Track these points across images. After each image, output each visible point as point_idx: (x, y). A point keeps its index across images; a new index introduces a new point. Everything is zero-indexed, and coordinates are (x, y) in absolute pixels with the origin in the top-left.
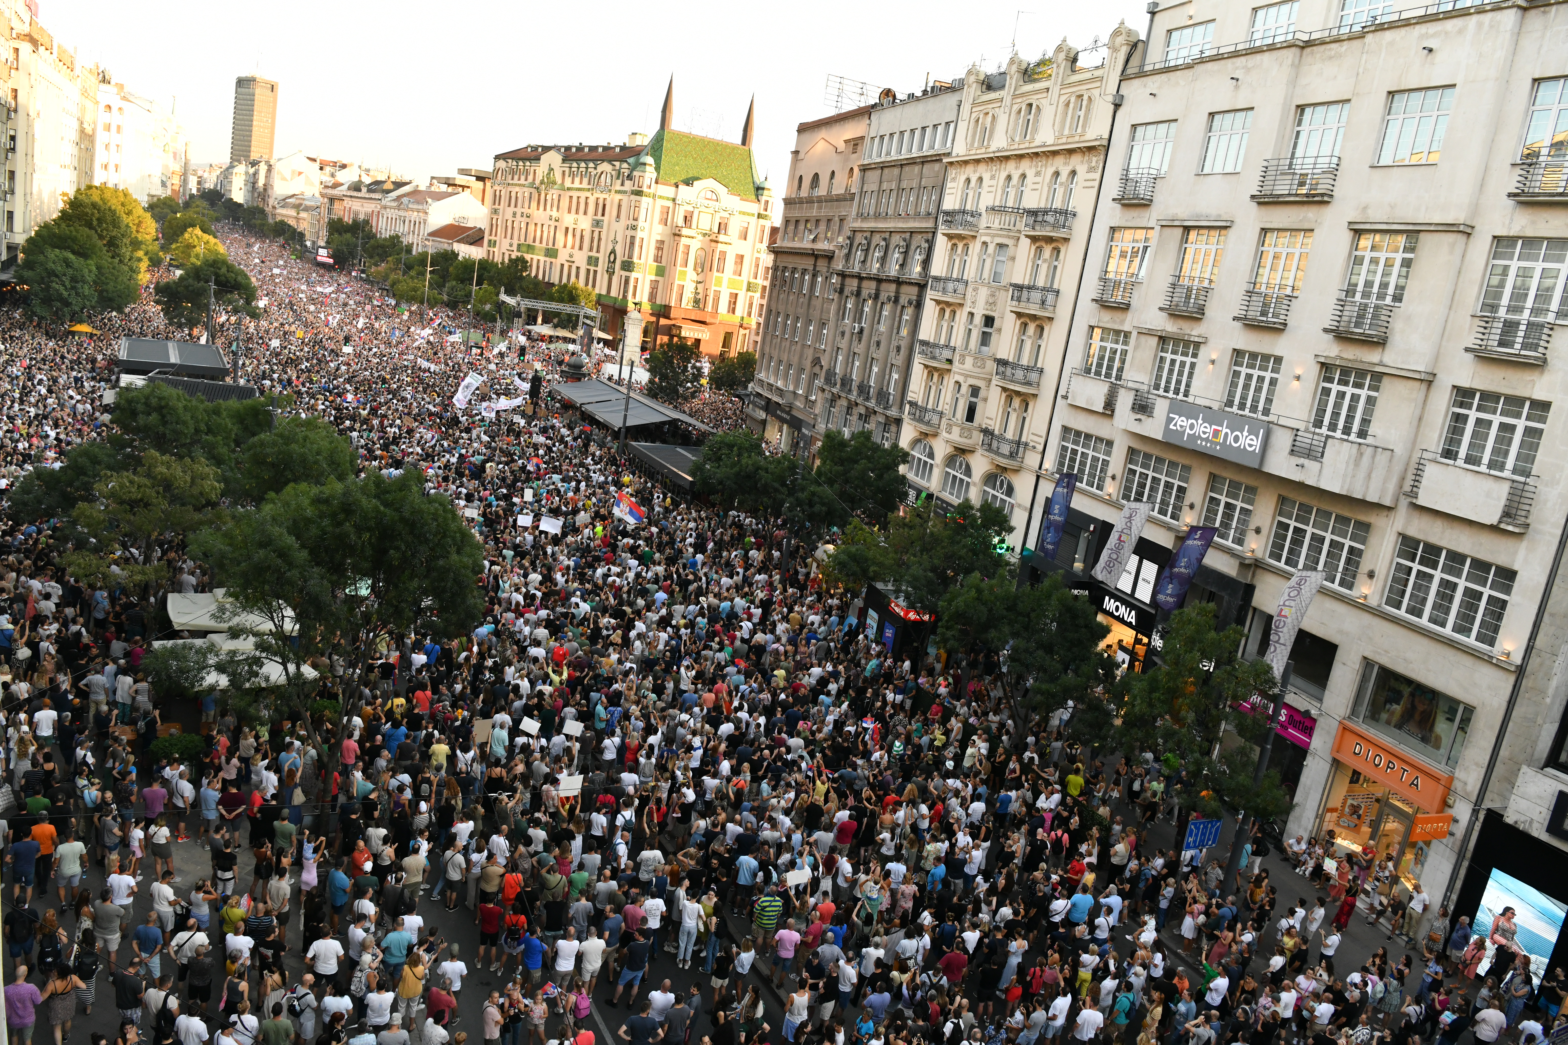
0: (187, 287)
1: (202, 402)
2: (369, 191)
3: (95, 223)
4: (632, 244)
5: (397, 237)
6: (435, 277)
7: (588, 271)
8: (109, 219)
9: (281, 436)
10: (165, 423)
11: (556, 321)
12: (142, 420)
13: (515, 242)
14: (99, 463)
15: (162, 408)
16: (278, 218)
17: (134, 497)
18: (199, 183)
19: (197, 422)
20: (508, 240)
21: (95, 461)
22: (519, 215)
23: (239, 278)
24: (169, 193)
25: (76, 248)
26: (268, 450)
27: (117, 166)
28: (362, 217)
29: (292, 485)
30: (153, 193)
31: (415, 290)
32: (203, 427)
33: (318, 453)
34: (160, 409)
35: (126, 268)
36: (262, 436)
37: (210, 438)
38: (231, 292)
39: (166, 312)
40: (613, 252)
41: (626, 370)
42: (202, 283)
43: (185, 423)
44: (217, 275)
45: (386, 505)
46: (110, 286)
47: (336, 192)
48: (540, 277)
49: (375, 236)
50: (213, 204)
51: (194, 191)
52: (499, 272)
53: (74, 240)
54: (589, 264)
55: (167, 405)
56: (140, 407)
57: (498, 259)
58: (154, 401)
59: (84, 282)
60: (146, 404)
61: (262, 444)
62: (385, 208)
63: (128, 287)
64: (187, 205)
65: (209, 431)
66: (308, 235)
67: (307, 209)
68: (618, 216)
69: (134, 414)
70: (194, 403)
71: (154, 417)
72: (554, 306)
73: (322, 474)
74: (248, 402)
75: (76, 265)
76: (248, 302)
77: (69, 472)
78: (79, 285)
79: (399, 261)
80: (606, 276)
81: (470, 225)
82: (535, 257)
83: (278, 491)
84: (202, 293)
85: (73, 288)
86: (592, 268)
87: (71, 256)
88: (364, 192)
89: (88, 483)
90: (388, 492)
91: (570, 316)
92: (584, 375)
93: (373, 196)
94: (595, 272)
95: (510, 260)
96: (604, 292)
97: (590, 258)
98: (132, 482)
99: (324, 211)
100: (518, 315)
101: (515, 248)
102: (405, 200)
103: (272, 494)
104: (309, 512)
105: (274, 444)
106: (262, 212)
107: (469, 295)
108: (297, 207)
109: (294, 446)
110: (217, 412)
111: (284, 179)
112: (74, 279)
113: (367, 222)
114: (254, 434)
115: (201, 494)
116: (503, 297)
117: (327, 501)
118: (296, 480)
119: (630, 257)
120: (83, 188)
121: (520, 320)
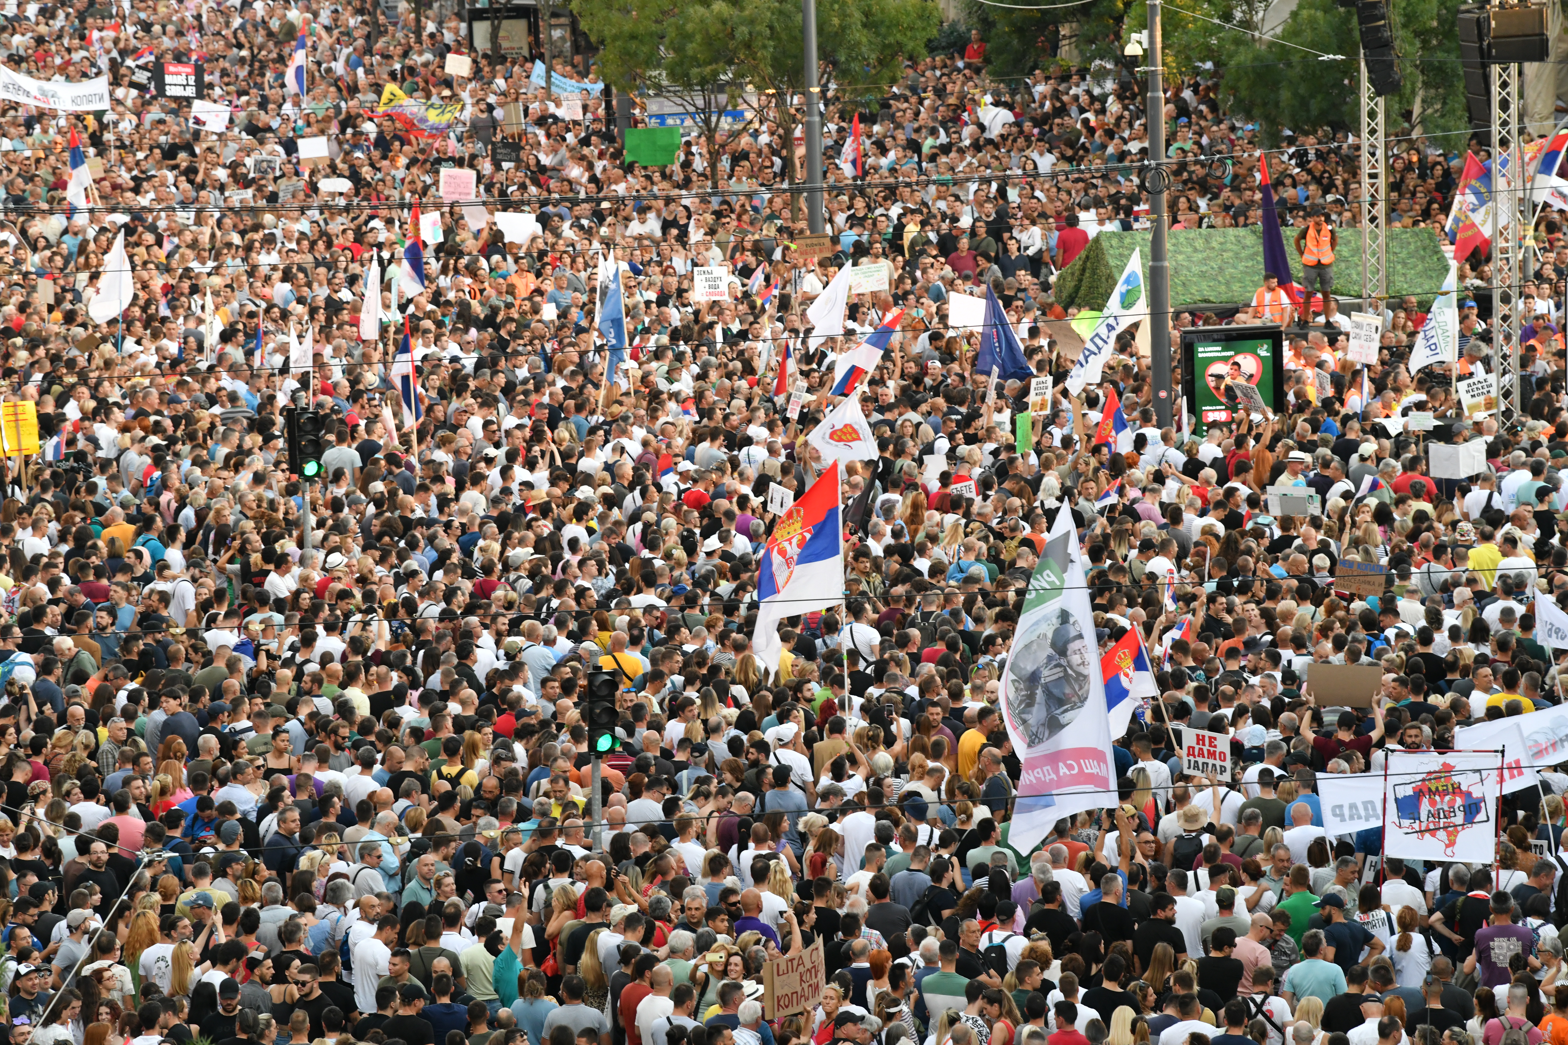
121: (1530, 68)
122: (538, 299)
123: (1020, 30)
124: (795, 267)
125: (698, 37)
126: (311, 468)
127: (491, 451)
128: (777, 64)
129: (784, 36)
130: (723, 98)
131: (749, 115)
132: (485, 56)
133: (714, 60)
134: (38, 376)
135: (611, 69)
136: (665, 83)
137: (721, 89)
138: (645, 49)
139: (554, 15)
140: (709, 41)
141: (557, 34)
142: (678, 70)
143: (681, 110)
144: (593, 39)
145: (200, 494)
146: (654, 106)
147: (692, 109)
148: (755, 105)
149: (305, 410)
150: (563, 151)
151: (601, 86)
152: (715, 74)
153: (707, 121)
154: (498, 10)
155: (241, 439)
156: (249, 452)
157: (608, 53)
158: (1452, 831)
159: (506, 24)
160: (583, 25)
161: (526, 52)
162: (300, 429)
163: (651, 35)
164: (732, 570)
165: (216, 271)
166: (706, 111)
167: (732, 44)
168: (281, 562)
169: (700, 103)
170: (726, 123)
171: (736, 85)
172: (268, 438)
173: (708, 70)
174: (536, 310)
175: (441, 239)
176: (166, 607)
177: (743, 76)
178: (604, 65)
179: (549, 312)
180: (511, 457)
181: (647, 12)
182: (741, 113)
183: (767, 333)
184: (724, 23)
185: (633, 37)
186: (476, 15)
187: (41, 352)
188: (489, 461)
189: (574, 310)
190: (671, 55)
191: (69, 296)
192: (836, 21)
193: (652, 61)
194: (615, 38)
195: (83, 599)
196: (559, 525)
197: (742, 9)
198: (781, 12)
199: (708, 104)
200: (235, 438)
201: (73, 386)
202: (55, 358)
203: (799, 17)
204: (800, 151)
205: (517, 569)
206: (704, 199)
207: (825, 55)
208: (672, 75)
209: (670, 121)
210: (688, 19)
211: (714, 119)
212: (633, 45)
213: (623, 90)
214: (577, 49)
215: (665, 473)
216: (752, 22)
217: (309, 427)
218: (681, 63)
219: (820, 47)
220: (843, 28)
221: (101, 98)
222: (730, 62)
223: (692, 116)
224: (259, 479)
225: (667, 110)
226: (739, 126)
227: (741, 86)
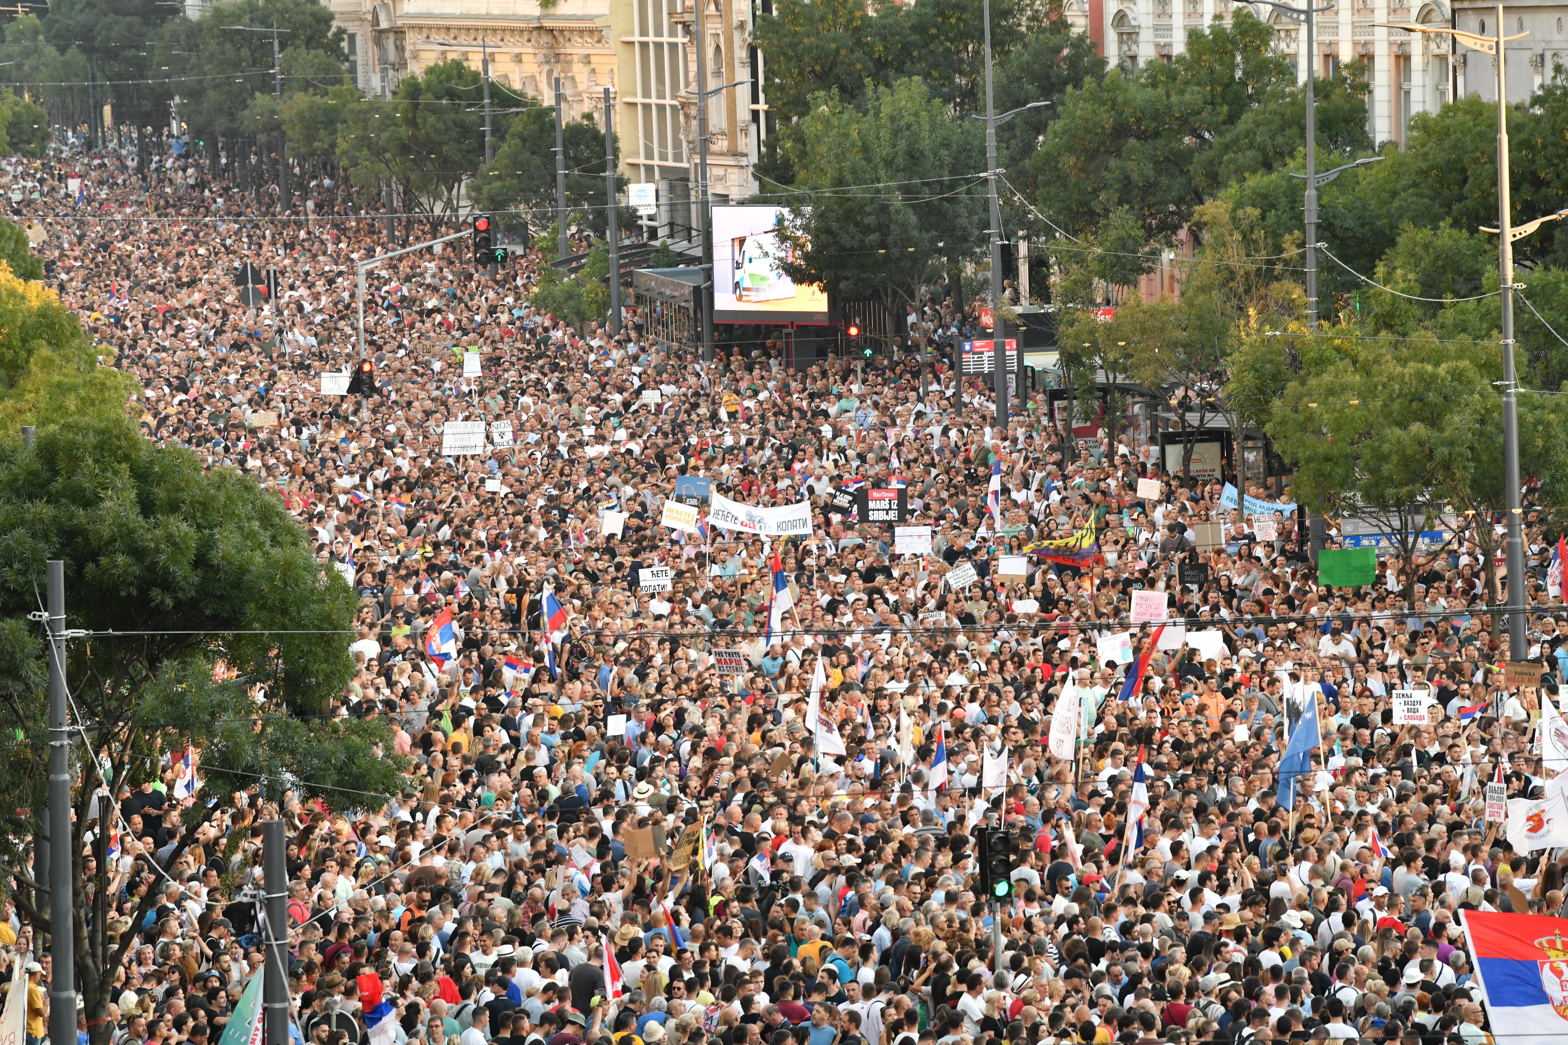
5: (1250, 34)
16: (424, 58)
23: (227, 544)
31: (1422, 405)
38: (184, 648)
44: (80, 549)
49: (1087, 55)
66: (628, 133)
76: (304, 696)
79: (1282, 208)
106: (314, 29)
122: (1230, 719)
124: (1497, 689)
125: (1395, 458)
126: (1001, 889)
127: (1183, 874)
128: (1475, 485)
129: (1485, 458)
130: (1420, 519)
131: (1447, 536)
132: (1176, 477)
133: (1413, 482)
134: (739, 796)
135: (1306, 490)
136: (1360, 504)
137: (1417, 510)
138: (1340, 471)
139: (1247, 438)
140: (1406, 462)
141: (1251, 456)
142: (1373, 492)
143: (1376, 530)
144: (1287, 461)
145: (892, 915)
146: (1349, 527)
147: (1388, 530)
148: (1454, 526)
149: (995, 830)
150: (1254, 572)
151: (1294, 506)
152: (1412, 496)
153: (1403, 542)
154: (1191, 434)
155: (934, 858)
156: (941, 872)
157: (1303, 476)
159: (1199, 448)
160: (1277, 448)
161: (1218, 474)
162: (991, 849)
163: (1346, 457)
164: (1433, 1000)
165: (911, 691)
166: (1403, 531)
167: (1429, 466)
168: (973, 983)
169: (1396, 523)
170: (1423, 544)
171: (1435, 506)
172: (958, 859)
173: (1404, 490)
174: (1226, 730)
175: (1131, 659)
176: (858, 1026)
177: (1441, 497)
178: (1298, 487)
179: (1241, 733)
180: (1203, 879)
181: (1342, 434)
182: (1440, 534)
183: (1466, 757)
184: (1421, 444)
185: (1327, 459)
186: (1170, 439)
187: (744, 771)
188: (1180, 884)
189: (1267, 731)
190: (1367, 476)
191: (770, 717)
192: (1540, 443)
193: (1348, 483)
194: (1309, 460)
195: (780, 1018)
196: (1254, 950)
197: (1441, 430)
198: (1481, 434)
199: (1404, 525)
200: (928, 857)
201: (772, 805)
202: (755, 779)
203: (1501, 439)
204: (1501, 572)
205: (1208, 994)
206: (1400, 620)
207: (1527, 474)
208: (1367, 496)
209: (1365, 542)
210: (1383, 441)
211: (1411, 540)
212: (1327, 468)
213: (1317, 511)
214: (1270, 471)
215: (1360, 899)
216: (1451, 443)
217: (1000, 847)
218: (1377, 485)
219: (1522, 468)
220: (1547, 450)
221: (805, 523)
222: (1428, 484)
223: (1389, 537)
224: (951, 898)
225: (1362, 531)
226: (1437, 547)
227: (1440, 508)
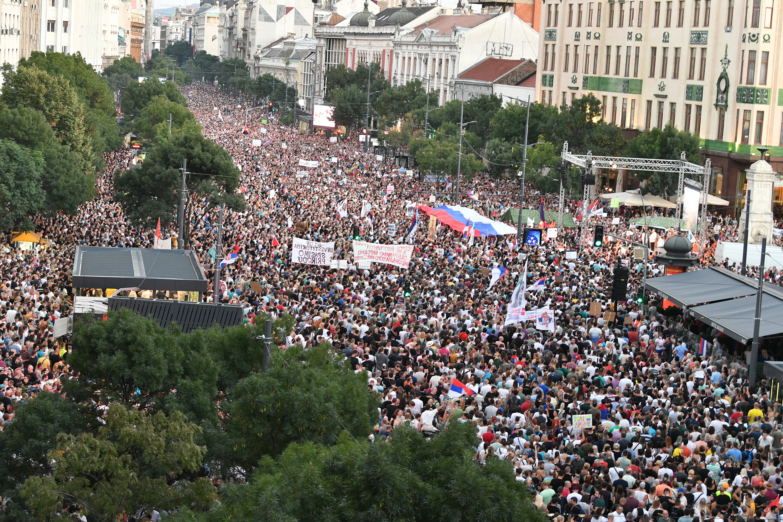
0: (152, 176)
1: (177, 332)
2: (379, 24)
3: (42, 100)
4: (752, 62)
5: (418, 83)
6: (472, 135)
7: (688, 107)
8: (59, 94)
9: (278, 376)
10: (132, 364)
11: (643, 184)
12: (103, 361)
13: (580, 76)
14: (52, 421)
15: (128, 343)
16: (263, 73)
17: (96, 469)
18: (163, 34)
19: (171, 361)
20: (570, 73)
21: (47, 418)
22: (583, 36)
23: (217, 159)
24: (128, 51)
25: (20, 134)
26: (262, 397)
27: (66, 24)
28: (370, 60)
29: (293, 445)
30: (109, 54)
31: (444, 155)
32: (179, 367)
33: (327, 400)
34: (125, 345)
35: (79, 156)
36: (254, 377)
37: (187, 381)
38: (207, 178)
39: (128, 210)
40: (724, 76)
41: (754, 251)
42: (171, 169)
43: (156, 363)
44: (190, 157)
45: (426, 477)
46: (61, 182)
47: (335, 30)
48: (618, 123)
49: (388, 84)
50: (181, 60)
51: (158, 46)
52: (559, 120)
53: (18, 125)
54: (688, 98)
55: (134, 340)
56: (102, 344)
57: (557, 102)
58: (118, 335)
59: (31, 178)
60: (109, 339)
61: (254, 388)
62: (398, 44)
63: (82, 181)
64: (150, 65)
65: (187, 373)
66: (300, 90)
67: (299, 56)
68: (729, 24)
69: (94, 353)
70: (168, 334)
71: (119, 356)
72: (640, 164)
73: (333, 427)
74: (233, 329)
75: (21, 158)
76: (229, 189)
77: (16, 434)
78: (25, 183)
79: (421, 116)
80: (716, 114)
81: (516, 57)
82: (610, 95)
83: (275, 454)
84: (170, 182)
85: (18, 187)
86: (694, 103)
87: (16, 147)
88: (372, 27)
89: (39, 448)
90: (427, 457)
91: (663, 175)
92: (691, 263)
93: (384, 30)
94: (699, 108)
95: (574, 102)
96: (713, 136)
97: (689, 88)
98: (93, 448)
99: (321, 59)
100: (590, 180)
101: (580, 83)
102: (426, 32)
103: (267, 459)
104: (321, 489)
105: (270, 388)
106: (243, 66)
107: (518, 157)
108: (286, 55)
109: (295, 390)
110: (196, 346)
111: (268, 19)
112: (19, 177)
113: (376, 67)
114: (243, 374)
115: (179, 462)
116: (568, 156)
117: (343, 472)
118: (298, 438)
119: (750, 81)
120: (27, 57)
121: (592, 186)
123: (498, 169)
126: (357, 238)
128: (452, 171)
129: (454, 166)
133: (441, 169)
137: (441, 174)
138: (428, 166)
140: (440, 165)
149: (357, 227)
158: (547, 324)
163: (429, 163)
167: (444, 166)
173: (439, 171)
177: (445, 172)
181: (429, 159)
184: (443, 162)
185: (425, 163)
190: (432, 167)
197: (447, 160)
198: (454, 161)
203: (457, 163)
208: (432, 171)
210: (436, 161)
216: (448, 163)
218: (434, 169)
219: (460, 168)
